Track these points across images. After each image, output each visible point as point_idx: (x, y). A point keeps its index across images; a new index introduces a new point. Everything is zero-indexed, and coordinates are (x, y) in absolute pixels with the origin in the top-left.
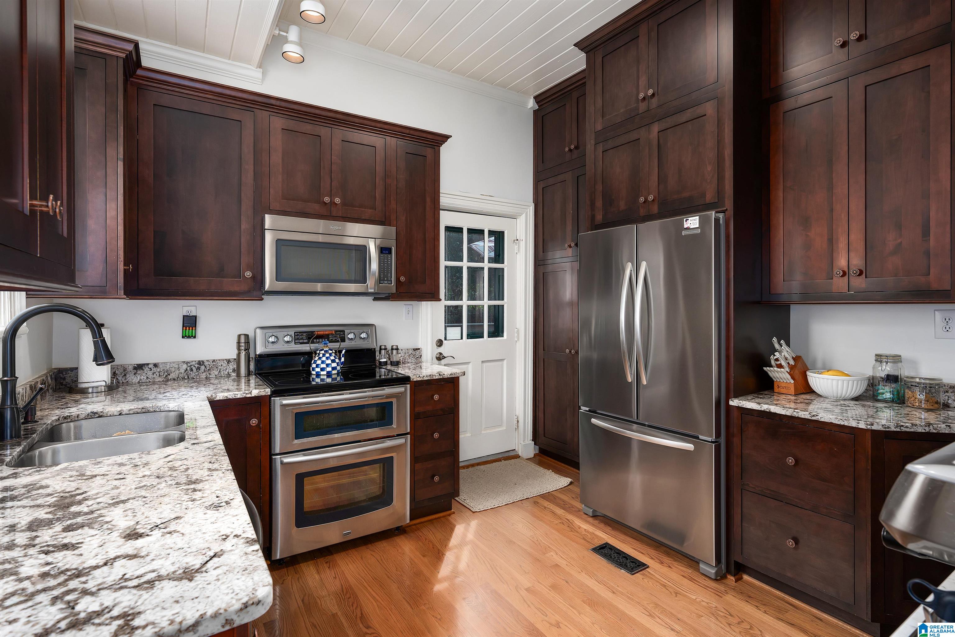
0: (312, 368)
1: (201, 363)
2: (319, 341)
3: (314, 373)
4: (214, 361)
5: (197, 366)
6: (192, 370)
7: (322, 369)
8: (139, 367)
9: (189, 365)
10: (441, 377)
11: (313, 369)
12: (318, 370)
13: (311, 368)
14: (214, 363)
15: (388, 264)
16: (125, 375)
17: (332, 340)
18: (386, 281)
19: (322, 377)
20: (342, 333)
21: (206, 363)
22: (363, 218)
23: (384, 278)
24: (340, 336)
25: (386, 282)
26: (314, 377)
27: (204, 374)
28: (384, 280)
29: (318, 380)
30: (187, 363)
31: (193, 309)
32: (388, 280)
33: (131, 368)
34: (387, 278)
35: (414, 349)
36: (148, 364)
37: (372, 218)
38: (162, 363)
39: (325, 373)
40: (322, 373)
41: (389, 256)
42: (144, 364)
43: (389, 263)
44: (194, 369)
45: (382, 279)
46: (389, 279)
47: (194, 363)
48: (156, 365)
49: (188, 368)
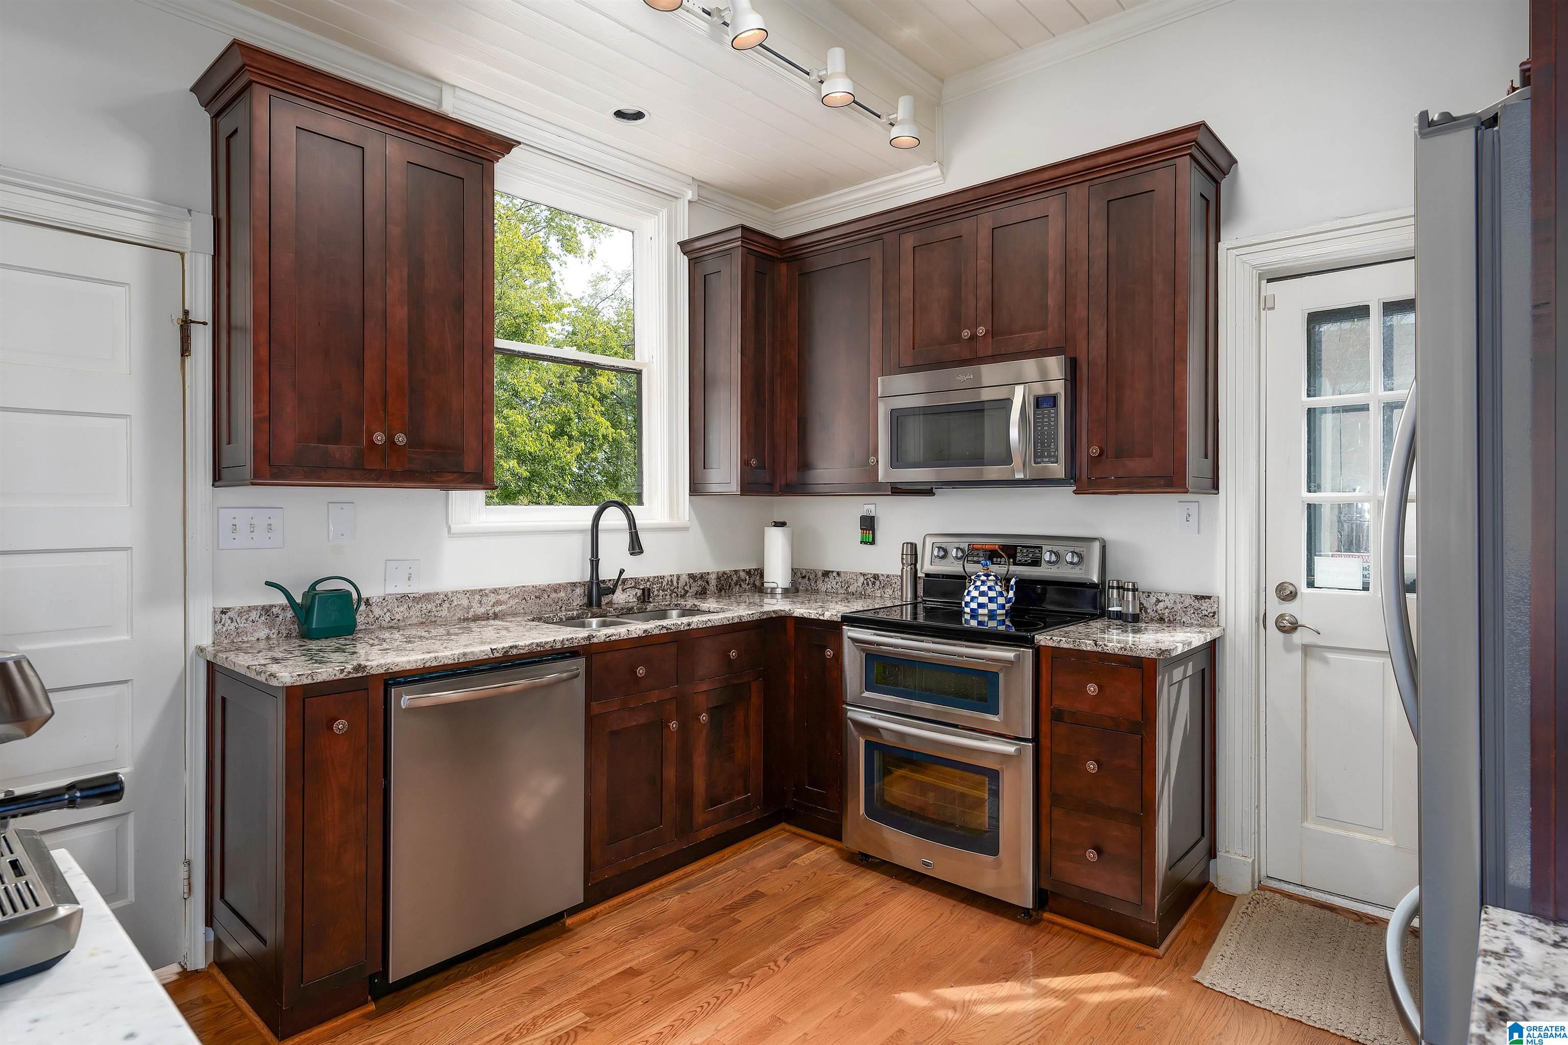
0: (966, 602)
1: (876, 577)
2: (1000, 562)
3: (967, 610)
4: (888, 576)
5: (872, 579)
6: (868, 584)
7: (981, 606)
8: (826, 574)
9: (865, 578)
10: (1100, 650)
11: (967, 604)
12: (974, 605)
13: (963, 603)
14: (888, 579)
15: (1049, 426)
16: (816, 581)
17: (1020, 561)
18: (1046, 457)
19: (980, 618)
20: (1037, 551)
21: (881, 578)
22: (1027, 349)
23: (1042, 452)
24: (1033, 555)
25: (1047, 460)
26: (967, 617)
27: (879, 591)
28: (1042, 456)
29: (974, 623)
30: (864, 575)
31: (872, 507)
32: (1049, 456)
33: (820, 573)
34: (1049, 452)
35: (1196, 597)
36: (833, 572)
37: (1042, 347)
38: (845, 572)
39: (985, 611)
40: (981, 611)
41: (1052, 411)
42: (830, 571)
43: (1052, 423)
44: (870, 585)
45: (1039, 454)
46: (1053, 454)
47: (870, 576)
48: (838, 574)
49: (865, 582)
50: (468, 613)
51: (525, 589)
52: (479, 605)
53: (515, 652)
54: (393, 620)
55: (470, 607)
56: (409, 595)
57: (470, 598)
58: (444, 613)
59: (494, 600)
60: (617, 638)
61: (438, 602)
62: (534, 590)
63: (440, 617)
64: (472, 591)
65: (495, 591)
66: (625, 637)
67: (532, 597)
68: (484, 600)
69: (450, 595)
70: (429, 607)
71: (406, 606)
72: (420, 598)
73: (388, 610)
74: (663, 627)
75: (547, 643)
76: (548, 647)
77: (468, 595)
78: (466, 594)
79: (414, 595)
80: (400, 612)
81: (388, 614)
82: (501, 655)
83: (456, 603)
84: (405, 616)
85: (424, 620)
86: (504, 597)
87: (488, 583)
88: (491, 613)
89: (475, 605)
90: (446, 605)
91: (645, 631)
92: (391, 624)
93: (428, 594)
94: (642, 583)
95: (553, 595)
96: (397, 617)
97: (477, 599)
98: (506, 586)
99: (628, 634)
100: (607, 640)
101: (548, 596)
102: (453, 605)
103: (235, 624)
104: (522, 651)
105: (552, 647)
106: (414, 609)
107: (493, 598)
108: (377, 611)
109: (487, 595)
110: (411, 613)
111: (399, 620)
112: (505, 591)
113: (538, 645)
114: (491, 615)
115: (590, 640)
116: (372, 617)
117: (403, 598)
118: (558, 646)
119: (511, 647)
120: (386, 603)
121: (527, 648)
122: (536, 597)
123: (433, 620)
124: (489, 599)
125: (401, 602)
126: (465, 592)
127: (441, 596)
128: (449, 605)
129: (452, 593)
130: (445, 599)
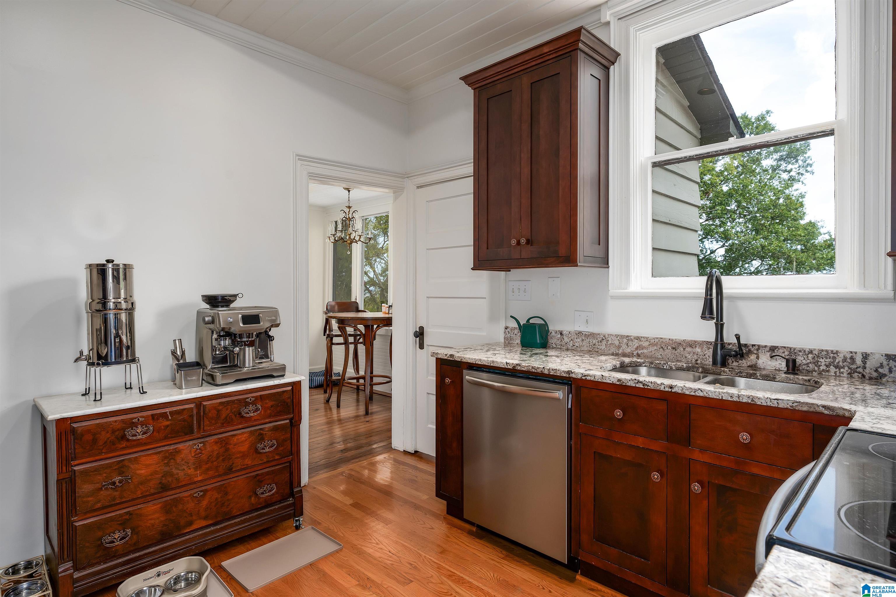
50: (618, 350)
51: (662, 340)
52: (626, 346)
53: (519, 368)
54: (574, 346)
55: (619, 347)
56: (583, 333)
57: (620, 340)
58: (603, 347)
59: (637, 345)
60: (592, 379)
61: (600, 339)
62: (671, 342)
63: (601, 349)
64: (621, 336)
65: (638, 338)
66: (600, 380)
67: (669, 347)
68: (630, 343)
69: (607, 336)
70: (594, 341)
71: (581, 339)
72: (589, 335)
73: (572, 340)
74: (639, 382)
75: (539, 368)
76: (539, 371)
77: (618, 338)
78: (617, 337)
79: (586, 333)
80: (578, 342)
81: (572, 342)
82: (511, 368)
83: (610, 342)
84: (580, 345)
85: (591, 349)
86: (646, 344)
87: (633, 332)
88: (635, 353)
89: (624, 346)
90: (604, 342)
91: (619, 380)
92: (573, 348)
93: (594, 334)
94: (800, 353)
95: (689, 349)
96: (577, 344)
97: (625, 342)
98: (647, 336)
99: (603, 378)
100: (584, 378)
101: (684, 349)
102: (609, 343)
103: (509, 334)
104: (523, 369)
105: (542, 371)
106: (585, 342)
107: (636, 343)
108: (566, 339)
109: (632, 340)
110: (584, 344)
111: (577, 346)
112: (646, 339)
113: (533, 368)
114: (635, 354)
115: (569, 374)
116: (564, 342)
117: (579, 333)
118: (546, 372)
119: (517, 365)
120: (570, 335)
121: (526, 368)
122: (674, 348)
123: (597, 350)
124: (634, 343)
125: (578, 336)
126: (617, 336)
127: (601, 336)
128: (606, 343)
129: (608, 335)
130: (604, 338)
